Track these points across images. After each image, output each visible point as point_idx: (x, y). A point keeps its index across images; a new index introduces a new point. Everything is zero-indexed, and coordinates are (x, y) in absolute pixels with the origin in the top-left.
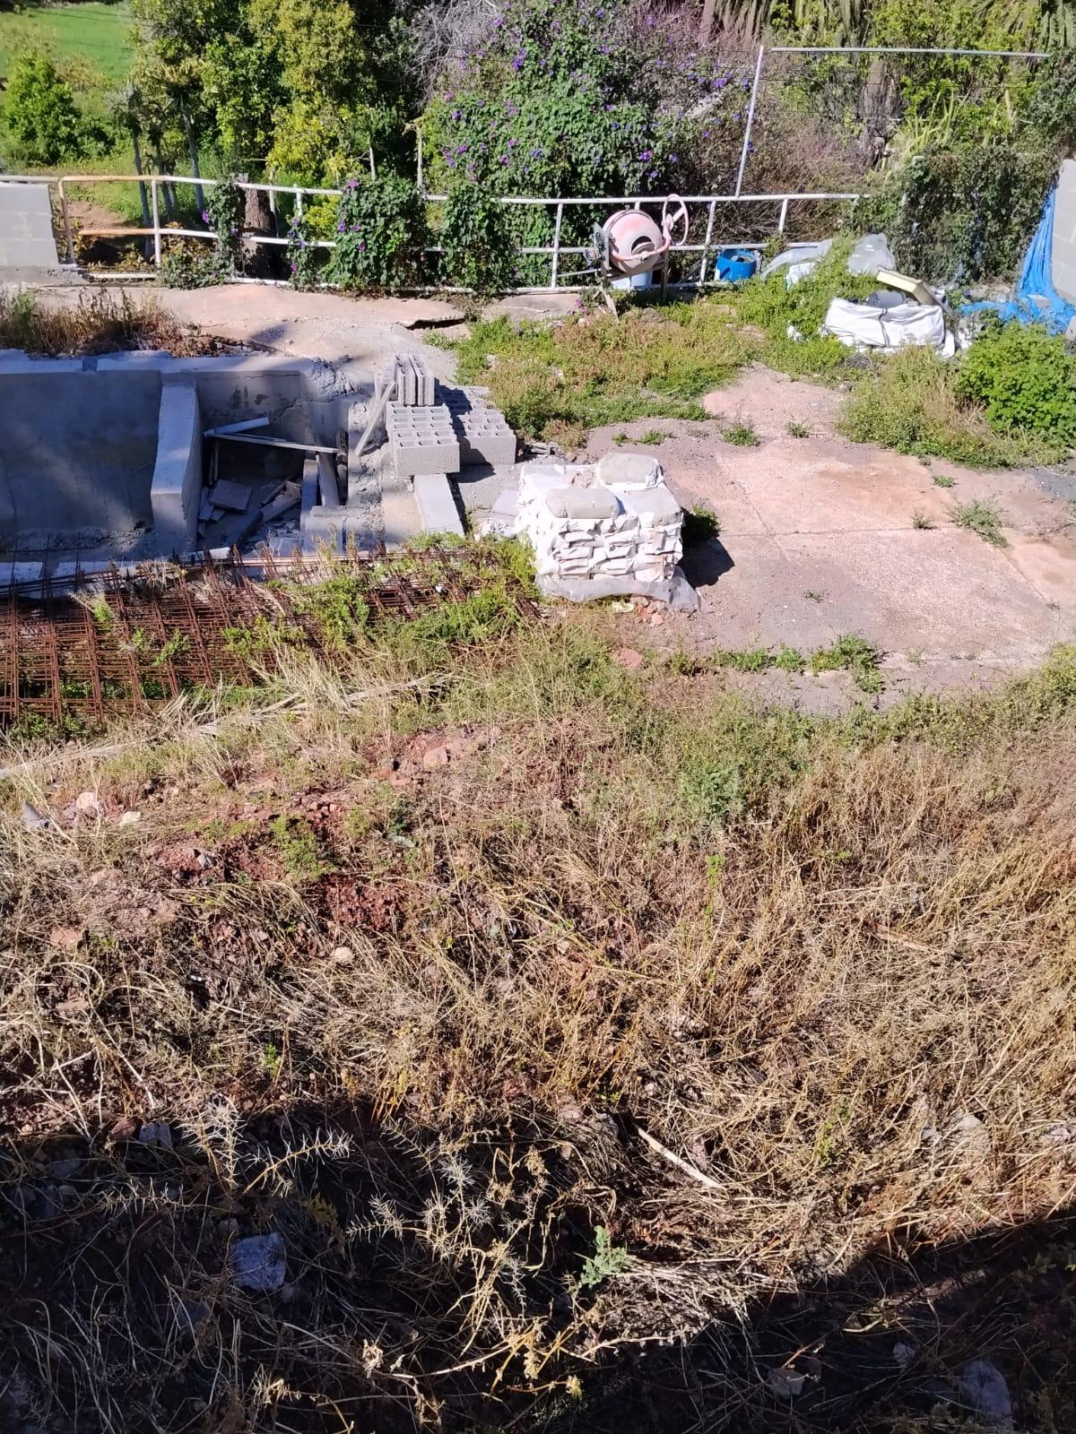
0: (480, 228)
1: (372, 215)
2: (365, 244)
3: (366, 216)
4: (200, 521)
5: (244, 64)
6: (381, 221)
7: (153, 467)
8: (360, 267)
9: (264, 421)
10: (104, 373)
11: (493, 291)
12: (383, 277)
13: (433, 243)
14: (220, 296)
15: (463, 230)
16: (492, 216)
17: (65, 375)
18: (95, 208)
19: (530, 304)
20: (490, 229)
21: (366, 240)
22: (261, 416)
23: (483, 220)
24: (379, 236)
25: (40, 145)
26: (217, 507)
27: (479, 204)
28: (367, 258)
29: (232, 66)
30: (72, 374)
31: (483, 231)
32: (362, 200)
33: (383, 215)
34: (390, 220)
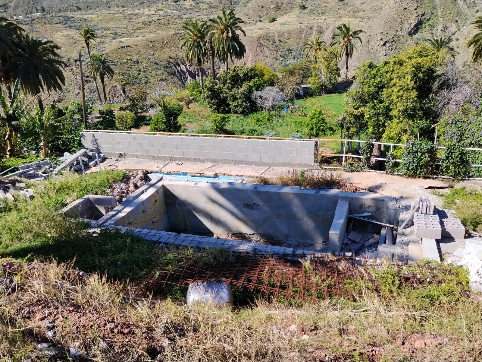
0: (457, 157)
1: (417, 152)
2: (413, 161)
3: (414, 152)
4: (343, 243)
5: (379, 109)
6: (420, 154)
7: (331, 224)
8: (410, 168)
9: (369, 214)
10: (321, 195)
11: (460, 178)
12: (418, 172)
13: (439, 162)
14: (361, 175)
15: (450, 158)
16: (462, 153)
17: (310, 194)
18: (327, 149)
19: (475, 184)
20: (461, 158)
21: (413, 160)
22: (369, 212)
23: (459, 155)
24: (418, 159)
25: (314, 132)
26: (350, 240)
27: (458, 150)
28: (413, 165)
29: (375, 109)
30: (312, 194)
31: (458, 158)
32: (414, 148)
33: (420, 152)
34: (423, 154)
